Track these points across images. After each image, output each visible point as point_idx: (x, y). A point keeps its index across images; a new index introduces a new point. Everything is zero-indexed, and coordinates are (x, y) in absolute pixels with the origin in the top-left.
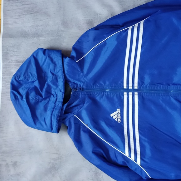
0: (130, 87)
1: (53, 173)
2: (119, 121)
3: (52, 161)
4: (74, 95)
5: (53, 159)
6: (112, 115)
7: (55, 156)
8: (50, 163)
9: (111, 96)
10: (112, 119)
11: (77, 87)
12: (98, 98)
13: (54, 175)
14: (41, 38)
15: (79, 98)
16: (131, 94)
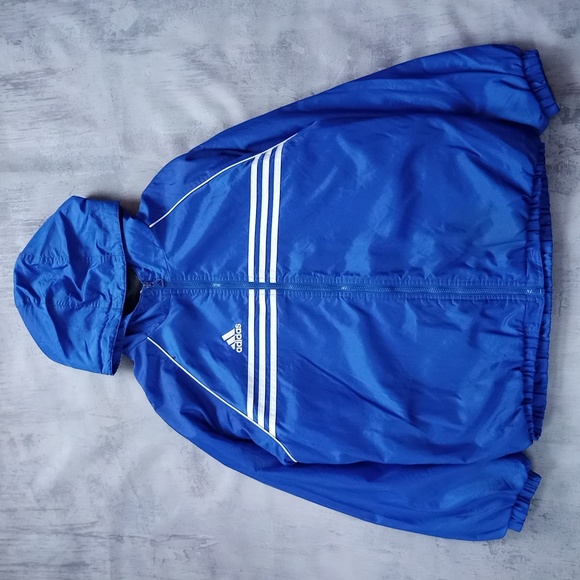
0: (262, 280)
1: (107, 456)
2: (239, 350)
3: (106, 433)
4: (146, 297)
5: (107, 429)
6: (225, 337)
7: (111, 423)
8: (100, 436)
9: (224, 298)
10: (225, 345)
11: (153, 278)
12: (197, 302)
13: (108, 462)
14: (79, 174)
15: (158, 301)
16: (262, 292)
